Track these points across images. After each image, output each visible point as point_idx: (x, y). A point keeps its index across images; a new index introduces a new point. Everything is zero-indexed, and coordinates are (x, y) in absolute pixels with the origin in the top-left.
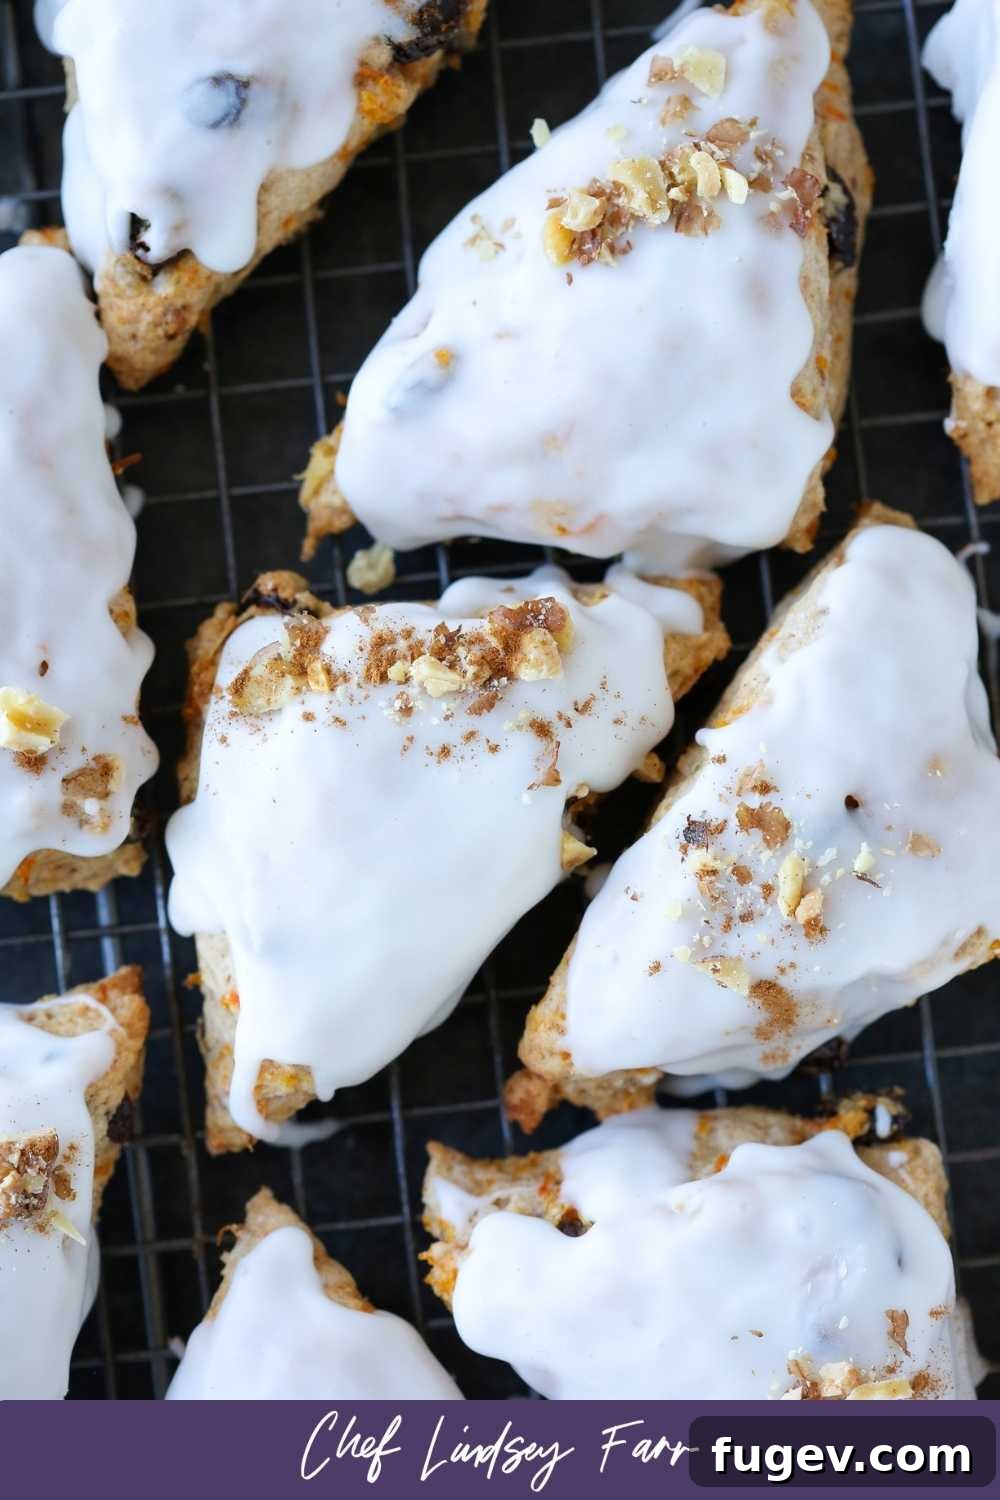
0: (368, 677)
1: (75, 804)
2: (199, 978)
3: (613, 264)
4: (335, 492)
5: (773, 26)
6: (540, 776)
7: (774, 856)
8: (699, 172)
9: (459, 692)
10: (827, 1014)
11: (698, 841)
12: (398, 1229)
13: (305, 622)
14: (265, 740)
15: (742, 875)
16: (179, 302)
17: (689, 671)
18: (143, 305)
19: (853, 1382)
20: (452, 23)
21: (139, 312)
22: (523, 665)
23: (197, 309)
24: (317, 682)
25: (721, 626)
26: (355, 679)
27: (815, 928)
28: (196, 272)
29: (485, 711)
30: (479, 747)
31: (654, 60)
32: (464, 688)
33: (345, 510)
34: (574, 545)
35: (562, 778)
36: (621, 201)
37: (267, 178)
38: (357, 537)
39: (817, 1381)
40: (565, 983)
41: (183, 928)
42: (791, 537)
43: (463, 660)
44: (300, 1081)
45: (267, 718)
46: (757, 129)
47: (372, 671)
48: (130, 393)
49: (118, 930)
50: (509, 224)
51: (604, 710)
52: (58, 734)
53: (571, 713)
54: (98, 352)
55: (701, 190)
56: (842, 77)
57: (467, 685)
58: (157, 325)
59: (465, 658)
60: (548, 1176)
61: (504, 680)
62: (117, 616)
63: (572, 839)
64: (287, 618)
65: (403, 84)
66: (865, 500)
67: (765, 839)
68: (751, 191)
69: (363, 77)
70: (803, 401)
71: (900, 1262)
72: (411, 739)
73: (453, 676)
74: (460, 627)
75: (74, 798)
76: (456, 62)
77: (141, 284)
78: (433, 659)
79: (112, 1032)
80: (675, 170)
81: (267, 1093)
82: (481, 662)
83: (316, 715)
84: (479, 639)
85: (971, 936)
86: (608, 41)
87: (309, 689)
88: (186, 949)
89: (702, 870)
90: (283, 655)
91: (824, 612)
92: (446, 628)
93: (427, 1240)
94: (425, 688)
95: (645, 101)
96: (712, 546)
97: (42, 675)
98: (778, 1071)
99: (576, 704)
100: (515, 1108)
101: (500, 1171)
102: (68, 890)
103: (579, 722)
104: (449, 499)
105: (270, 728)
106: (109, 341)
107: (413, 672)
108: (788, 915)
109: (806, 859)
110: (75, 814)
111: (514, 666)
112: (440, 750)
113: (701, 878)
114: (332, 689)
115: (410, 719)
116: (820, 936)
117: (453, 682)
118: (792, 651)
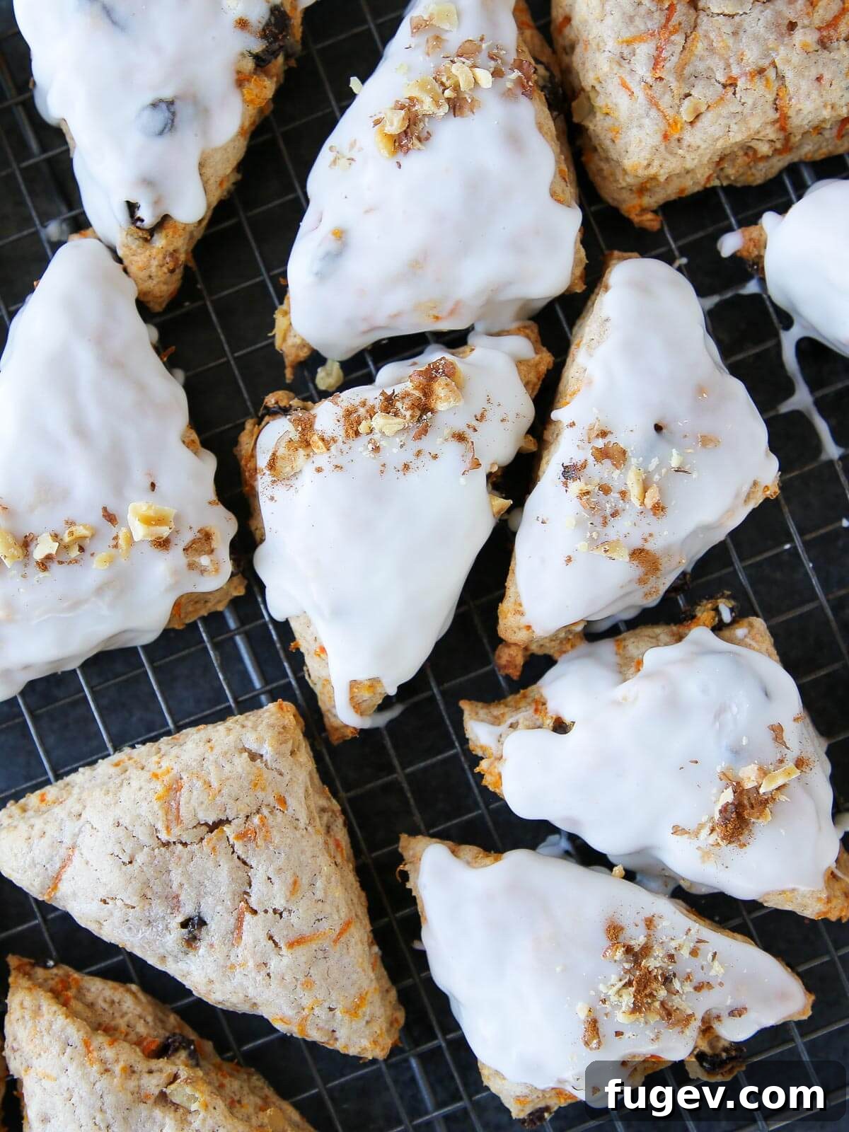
0: (348, 436)
1: (195, 561)
2: (297, 644)
3: (422, 148)
4: (295, 336)
6: (467, 465)
7: (621, 473)
8: (459, 76)
9: (404, 429)
10: (677, 559)
11: (573, 477)
12: (456, 756)
13: (300, 415)
14: (297, 491)
15: (605, 490)
16: (171, 249)
17: (534, 380)
18: (150, 256)
19: (762, 775)
20: (284, 33)
21: (149, 261)
22: (438, 402)
23: (182, 250)
24: (318, 448)
25: (545, 349)
26: (340, 439)
27: (658, 509)
28: (175, 227)
29: (423, 436)
30: (425, 458)
31: (411, 19)
32: (406, 426)
33: (304, 345)
34: (445, 326)
35: (480, 463)
36: (417, 108)
37: (201, 158)
38: (315, 360)
39: (739, 780)
40: (516, 584)
41: (279, 617)
42: (572, 284)
43: (402, 410)
44: (375, 687)
45: (294, 478)
46: (485, 42)
47: (349, 432)
48: (159, 314)
49: (242, 630)
50: (353, 145)
51: (494, 415)
52: (172, 523)
53: (475, 423)
54: (132, 294)
55: (463, 87)
57: (408, 424)
58: (161, 266)
59: (402, 408)
60: (536, 702)
61: (429, 414)
62: (188, 444)
63: (496, 498)
64: (288, 417)
65: (266, 79)
66: (607, 251)
67: (613, 464)
68: (493, 78)
69: (241, 81)
70: (558, 198)
71: (766, 695)
72: (384, 465)
73: (398, 420)
74: (394, 390)
75: (194, 559)
76: (293, 63)
77: (145, 243)
78: (383, 414)
80: (444, 80)
81: (358, 700)
82: (412, 407)
83: (323, 468)
84: (407, 395)
85: (751, 487)
86: (378, 27)
87: (314, 453)
88: (285, 629)
89: (580, 494)
90: (293, 438)
91: (607, 320)
92: (386, 393)
93: (476, 760)
94: (384, 433)
95: (413, 46)
96: (527, 303)
97: (153, 490)
98: (652, 601)
99: (476, 416)
100: (505, 667)
101: (506, 706)
102: (206, 614)
103: (479, 426)
104: (365, 319)
105: (297, 483)
106: (137, 284)
107: (374, 425)
108: (640, 505)
109: (641, 469)
110: (196, 567)
111: (433, 406)
112: (403, 467)
113: (581, 499)
114: (328, 449)
115: (381, 453)
116: (662, 513)
117: (398, 424)
118: (595, 348)
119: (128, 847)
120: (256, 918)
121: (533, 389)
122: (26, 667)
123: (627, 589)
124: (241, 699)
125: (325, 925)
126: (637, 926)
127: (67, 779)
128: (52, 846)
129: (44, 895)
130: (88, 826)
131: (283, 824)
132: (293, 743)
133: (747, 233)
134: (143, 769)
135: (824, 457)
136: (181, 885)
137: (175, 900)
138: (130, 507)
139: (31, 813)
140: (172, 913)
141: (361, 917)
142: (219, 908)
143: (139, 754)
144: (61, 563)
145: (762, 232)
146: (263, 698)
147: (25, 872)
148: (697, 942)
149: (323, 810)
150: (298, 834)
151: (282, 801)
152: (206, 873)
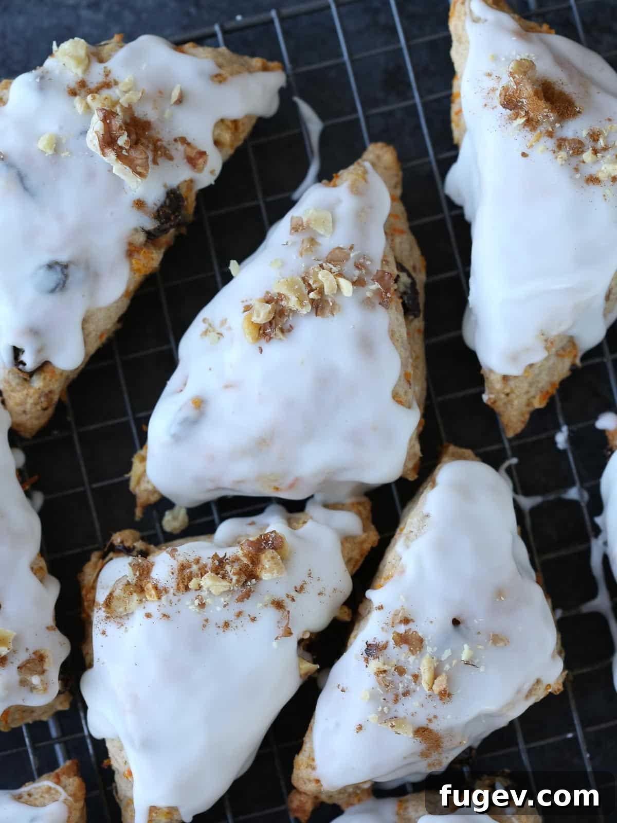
0: (178, 589)
1: (27, 680)
2: (110, 762)
3: (284, 338)
4: (148, 482)
5: (356, 191)
6: (281, 632)
7: (417, 658)
8: (324, 281)
9: (229, 591)
10: (459, 740)
11: (373, 655)
13: (140, 561)
14: (126, 630)
15: (401, 671)
16: (47, 390)
17: (358, 557)
18: (27, 395)
20: (177, 214)
21: (26, 399)
22: (263, 572)
23: (57, 391)
24: (151, 596)
25: (373, 527)
26: (172, 591)
27: (445, 695)
28: (53, 372)
29: (245, 599)
30: (245, 619)
31: (292, 218)
32: (232, 588)
33: (155, 491)
34: (284, 496)
35: (293, 632)
36: (284, 303)
37: (86, 315)
38: (164, 504)
40: (312, 741)
41: (97, 735)
42: (405, 472)
43: (229, 573)
44: (172, 814)
45: (126, 618)
46: (354, 251)
47: (180, 585)
48: (27, 440)
49: (62, 739)
50: (224, 322)
51: (312, 589)
52: (11, 644)
53: (294, 594)
55: (326, 291)
56: (400, 208)
57: (233, 587)
58: (36, 404)
59: (231, 571)
61: (254, 581)
62: (35, 570)
63: (305, 661)
64: (130, 559)
65: (154, 251)
66: (445, 444)
67: (410, 650)
68: (355, 287)
69: (131, 251)
70: (400, 399)
72: (207, 620)
73: (225, 583)
74: (226, 554)
75: (26, 677)
76: (184, 230)
77: (24, 383)
78: (213, 574)
79: (65, 801)
80: (311, 282)
82: (240, 572)
83: (152, 614)
84: (237, 559)
85: (534, 685)
86: (268, 205)
87: (147, 600)
88: (100, 746)
89: (378, 671)
90: (130, 582)
91: (427, 516)
92: (218, 556)
94: (210, 591)
95: (289, 243)
96: (361, 485)
99: (296, 588)
100: (295, 811)
102: (31, 722)
103: (298, 596)
104: (212, 480)
105: (128, 623)
106: (12, 416)
107: (202, 583)
108: (429, 690)
109: (434, 657)
110: (27, 685)
111: (258, 573)
112: (223, 624)
113: (378, 676)
114: (159, 598)
115: (205, 609)
116: (448, 698)
117: (225, 586)
118: (412, 541)
123: (412, 760)
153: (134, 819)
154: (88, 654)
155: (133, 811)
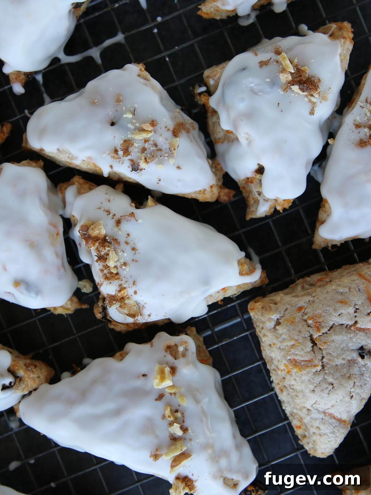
0: (118, 279)
1: (181, 354)
2: (219, 301)
4: (67, 304)
6: (133, 219)
7: (136, 142)
9: (115, 250)
10: (177, 114)
11: (137, 166)
12: (273, 221)
13: (107, 302)
14: (146, 303)
15: (144, 150)
16: (24, 367)
17: (88, 185)
18: (28, 378)
19: (285, 71)
21: (31, 378)
22: (101, 234)
23: (24, 361)
24: (124, 293)
25: (72, 180)
26: (120, 282)
27: (153, 123)
28: (13, 365)
29: (118, 241)
30: (129, 240)
32: (113, 249)
33: (71, 300)
34: (61, 230)
35: (131, 212)
38: (78, 294)
39: (288, 83)
40: (190, 193)
41: (206, 310)
42: (39, 167)
43: (105, 252)
44: (242, 263)
45: (139, 305)
47: (116, 278)
48: (56, 372)
49: (212, 328)
51: (107, 206)
52: (163, 366)
53: (111, 215)
54: (46, 386)
57: (112, 248)
58: (33, 372)
60: (247, 182)
61: (107, 238)
62: (122, 358)
64: (108, 307)
66: (23, 149)
67: (131, 146)
71: (244, 69)
72: (133, 260)
73: (111, 253)
74: (95, 256)
75: (180, 354)
77: (22, 380)
78: (107, 261)
81: (248, 271)
82: (104, 247)
83: (134, 291)
84: (97, 249)
85: (141, 78)
87: (127, 295)
88: (211, 307)
89: (146, 163)
90: (119, 306)
91: (58, 150)
92: (97, 260)
93: (276, 211)
94: (117, 261)
97: (147, 376)
98: (196, 125)
99: (108, 215)
100: (229, 198)
101: (249, 197)
102: (205, 346)
103: (113, 212)
104: (59, 270)
105: (142, 303)
106: (42, 384)
107: (113, 266)
108: (152, 133)
109: (133, 132)
110: (184, 353)
111: (103, 236)
112: (134, 251)
113: (148, 162)
114: (125, 288)
115: (127, 262)
116: (155, 122)
117: (112, 253)
118: (73, 156)
119: (324, 386)
120: (359, 322)
121: (92, 186)
122: (234, 437)
123: (192, 137)
124: (246, 328)
125: (362, 287)
126: (359, 132)
127: (288, 414)
128: (324, 424)
129: (348, 427)
130: (314, 406)
131: (312, 308)
132: (271, 303)
133: (13, 81)
134: (284, 378)
135: (123, 41)
136: (343, 359)
137: (351, 362)
138: (155, 387)
139: (306, 434)
140: (357, 363)
141: (356, 268)
142: (354, 340)
143: (276, 379)
144: (184, 422)
145: (13, 73)
146: (246, 317)
147: (337, 436)
148: (367, 102)
149: (303, 288)
150: (317, 301)
151: (300, 309)
152: (337, 347)
153: (248, 283)
154: (163, 322)
155: (244, 284)
